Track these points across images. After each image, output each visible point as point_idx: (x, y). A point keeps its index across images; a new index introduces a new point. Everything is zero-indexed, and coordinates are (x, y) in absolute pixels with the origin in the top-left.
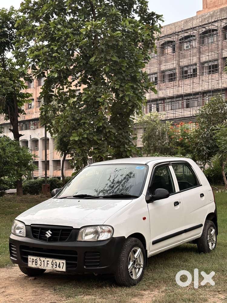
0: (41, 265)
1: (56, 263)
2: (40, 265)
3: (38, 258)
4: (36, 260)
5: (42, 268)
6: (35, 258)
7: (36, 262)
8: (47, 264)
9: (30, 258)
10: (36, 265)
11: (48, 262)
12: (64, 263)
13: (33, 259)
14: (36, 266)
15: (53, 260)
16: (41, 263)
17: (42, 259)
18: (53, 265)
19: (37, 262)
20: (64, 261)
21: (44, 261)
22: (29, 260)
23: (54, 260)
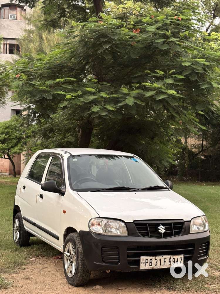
0: (157, 265)
1: (174, 259)
2: (155, 265)
3: (154, 257)
4: (150, 260)
5: (158, 268)
6: (149, 258)
7: (150, 263)
8: (164, 262)
9: (143, 259)
10: (150, 265)
11: (165, 260)
12: (182, 258)
13: (146, 260)
14: (150, 267)
15: (170, 257)
16: (157, 262)
17: (158, 258)
18: (171, 262)
19: (152, 263)
20: (182, 256)
21: (160, 260)
22: (141, 261)
23: (172, 257)
